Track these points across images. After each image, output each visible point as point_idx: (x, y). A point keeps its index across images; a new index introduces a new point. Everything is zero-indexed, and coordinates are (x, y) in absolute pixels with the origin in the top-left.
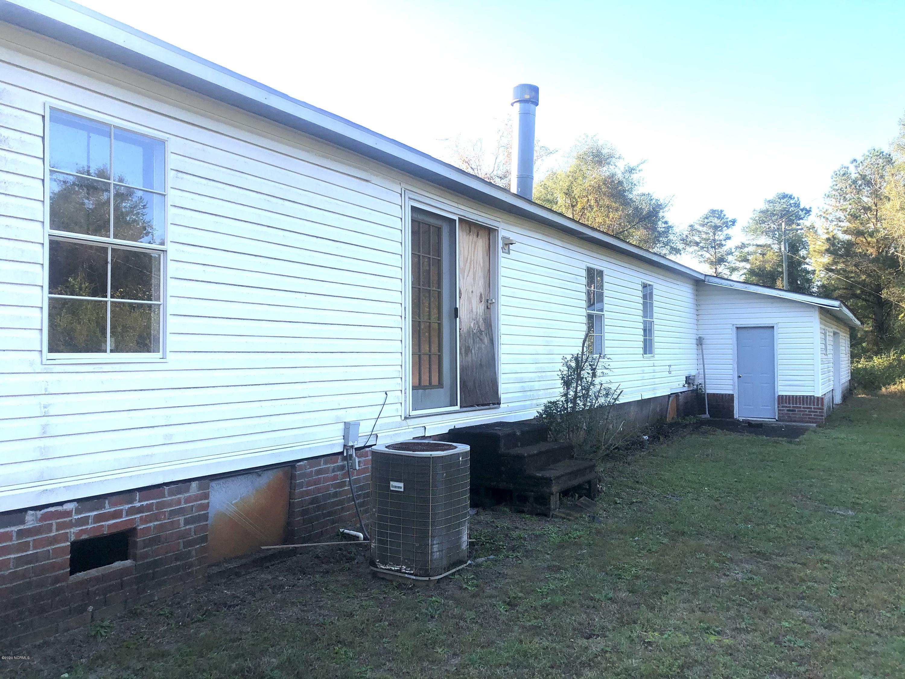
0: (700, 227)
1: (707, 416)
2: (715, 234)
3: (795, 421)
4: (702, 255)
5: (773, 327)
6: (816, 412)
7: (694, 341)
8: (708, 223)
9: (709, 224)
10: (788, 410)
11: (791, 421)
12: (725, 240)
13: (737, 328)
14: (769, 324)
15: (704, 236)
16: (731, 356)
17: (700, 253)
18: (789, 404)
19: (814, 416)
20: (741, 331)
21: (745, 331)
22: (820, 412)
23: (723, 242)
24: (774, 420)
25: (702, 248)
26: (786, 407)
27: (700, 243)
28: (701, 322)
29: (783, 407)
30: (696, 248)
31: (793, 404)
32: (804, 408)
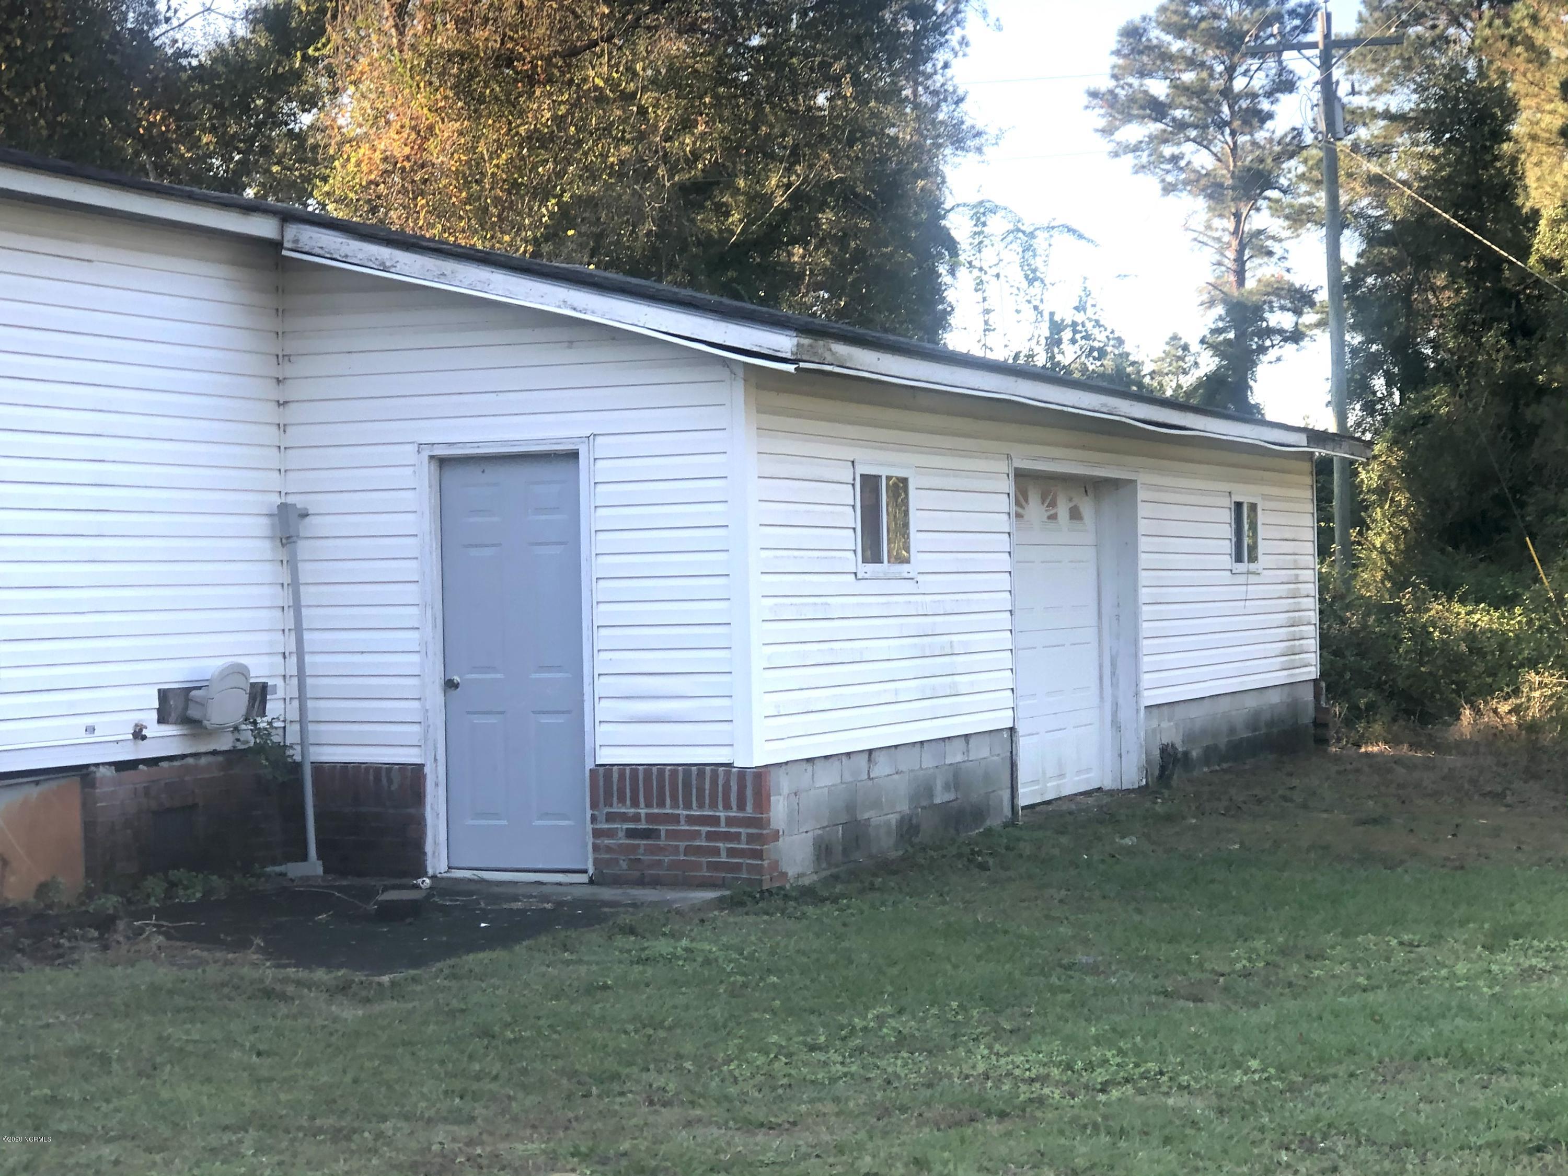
0: (1169, 38)
1: (313, 866)
2: (1230, 71)
3: (655, 883)
4: (1175, 159)
5: (573, 456)
6: (736, 837)
7: (261, 525)
8: (1203, 18)
9: (1203, 25)
10: (631, 834)
11: (641, 882)
12: (1269, 94)
13: (442, 462)
14: (559, 441)
15: (1189, 77)
16: (411, 593)
17: (1168, 150)
18: (635, 804)
19: (731, 852)
20: (455, 476)
21: (473, 474)
22: (751, 838)
23: (1265, 105)
24: (584, 878)
25: (1181, 126)
26: (624, 818)
27: (1170, 106)
28: (295, 435)
29: (610, 818)
30: (1155, 127)
31: (648, 805)
32: (691, 820)
